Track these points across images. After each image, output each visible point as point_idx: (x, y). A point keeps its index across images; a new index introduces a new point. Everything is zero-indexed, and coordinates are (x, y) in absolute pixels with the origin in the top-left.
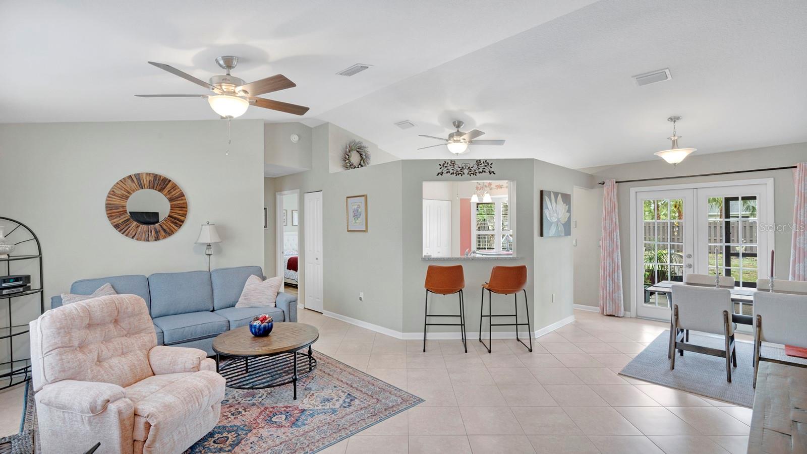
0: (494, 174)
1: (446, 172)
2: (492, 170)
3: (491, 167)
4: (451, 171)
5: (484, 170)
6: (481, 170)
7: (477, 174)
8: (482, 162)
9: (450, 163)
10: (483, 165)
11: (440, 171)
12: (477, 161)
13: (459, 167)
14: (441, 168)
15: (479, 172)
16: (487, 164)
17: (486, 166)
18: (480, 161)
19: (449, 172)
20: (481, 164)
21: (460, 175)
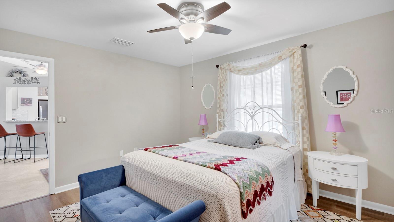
0: (40, 83)
1: (17, 83)
2: (38, 82)
3: (38, 80)
4: (20, 82)
5: (35, 82)
6: (33, 82)
7: (32, 84)
8: (34, 78)
9: (19, 79)
10: (34, 79)
11: (14, 82)
12: (31, 78)
13: (23, 81)
14: (15, 81)
15: (33, 83)
16: (36, 79)
17: (35, 80)
18: (33, 77)
19: (19, 83)
20: (33, 79)
21: (24, 84)
